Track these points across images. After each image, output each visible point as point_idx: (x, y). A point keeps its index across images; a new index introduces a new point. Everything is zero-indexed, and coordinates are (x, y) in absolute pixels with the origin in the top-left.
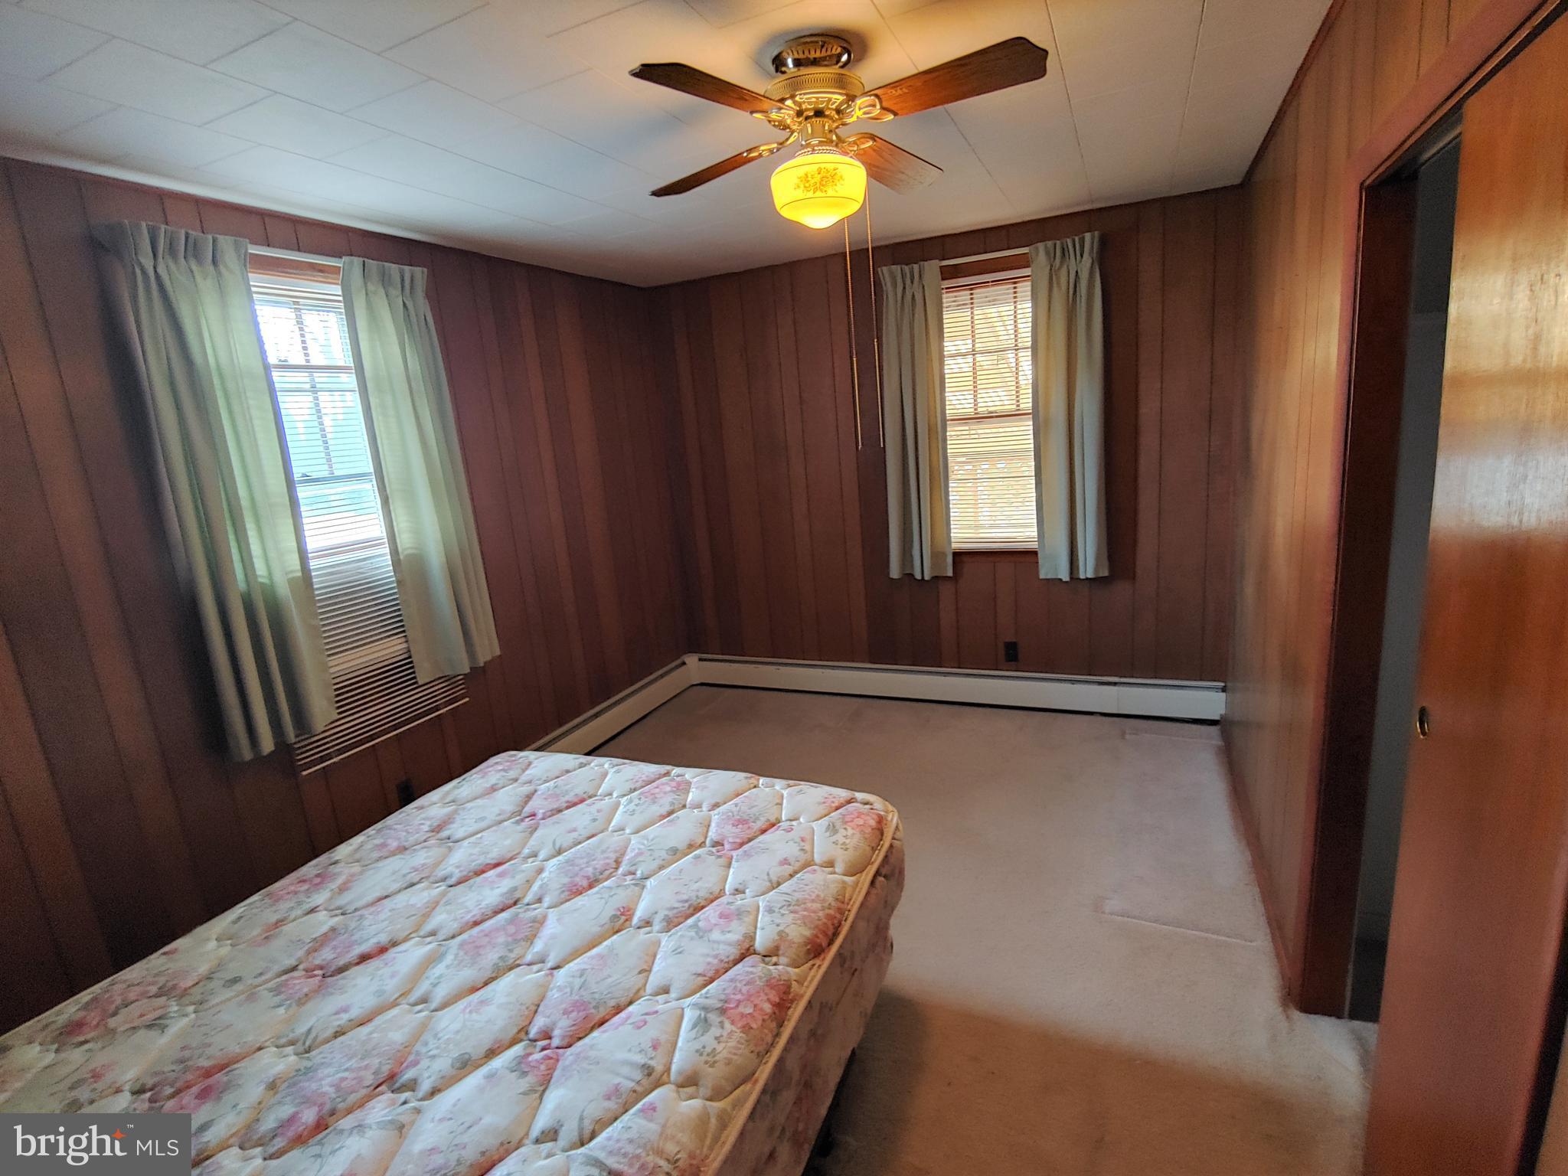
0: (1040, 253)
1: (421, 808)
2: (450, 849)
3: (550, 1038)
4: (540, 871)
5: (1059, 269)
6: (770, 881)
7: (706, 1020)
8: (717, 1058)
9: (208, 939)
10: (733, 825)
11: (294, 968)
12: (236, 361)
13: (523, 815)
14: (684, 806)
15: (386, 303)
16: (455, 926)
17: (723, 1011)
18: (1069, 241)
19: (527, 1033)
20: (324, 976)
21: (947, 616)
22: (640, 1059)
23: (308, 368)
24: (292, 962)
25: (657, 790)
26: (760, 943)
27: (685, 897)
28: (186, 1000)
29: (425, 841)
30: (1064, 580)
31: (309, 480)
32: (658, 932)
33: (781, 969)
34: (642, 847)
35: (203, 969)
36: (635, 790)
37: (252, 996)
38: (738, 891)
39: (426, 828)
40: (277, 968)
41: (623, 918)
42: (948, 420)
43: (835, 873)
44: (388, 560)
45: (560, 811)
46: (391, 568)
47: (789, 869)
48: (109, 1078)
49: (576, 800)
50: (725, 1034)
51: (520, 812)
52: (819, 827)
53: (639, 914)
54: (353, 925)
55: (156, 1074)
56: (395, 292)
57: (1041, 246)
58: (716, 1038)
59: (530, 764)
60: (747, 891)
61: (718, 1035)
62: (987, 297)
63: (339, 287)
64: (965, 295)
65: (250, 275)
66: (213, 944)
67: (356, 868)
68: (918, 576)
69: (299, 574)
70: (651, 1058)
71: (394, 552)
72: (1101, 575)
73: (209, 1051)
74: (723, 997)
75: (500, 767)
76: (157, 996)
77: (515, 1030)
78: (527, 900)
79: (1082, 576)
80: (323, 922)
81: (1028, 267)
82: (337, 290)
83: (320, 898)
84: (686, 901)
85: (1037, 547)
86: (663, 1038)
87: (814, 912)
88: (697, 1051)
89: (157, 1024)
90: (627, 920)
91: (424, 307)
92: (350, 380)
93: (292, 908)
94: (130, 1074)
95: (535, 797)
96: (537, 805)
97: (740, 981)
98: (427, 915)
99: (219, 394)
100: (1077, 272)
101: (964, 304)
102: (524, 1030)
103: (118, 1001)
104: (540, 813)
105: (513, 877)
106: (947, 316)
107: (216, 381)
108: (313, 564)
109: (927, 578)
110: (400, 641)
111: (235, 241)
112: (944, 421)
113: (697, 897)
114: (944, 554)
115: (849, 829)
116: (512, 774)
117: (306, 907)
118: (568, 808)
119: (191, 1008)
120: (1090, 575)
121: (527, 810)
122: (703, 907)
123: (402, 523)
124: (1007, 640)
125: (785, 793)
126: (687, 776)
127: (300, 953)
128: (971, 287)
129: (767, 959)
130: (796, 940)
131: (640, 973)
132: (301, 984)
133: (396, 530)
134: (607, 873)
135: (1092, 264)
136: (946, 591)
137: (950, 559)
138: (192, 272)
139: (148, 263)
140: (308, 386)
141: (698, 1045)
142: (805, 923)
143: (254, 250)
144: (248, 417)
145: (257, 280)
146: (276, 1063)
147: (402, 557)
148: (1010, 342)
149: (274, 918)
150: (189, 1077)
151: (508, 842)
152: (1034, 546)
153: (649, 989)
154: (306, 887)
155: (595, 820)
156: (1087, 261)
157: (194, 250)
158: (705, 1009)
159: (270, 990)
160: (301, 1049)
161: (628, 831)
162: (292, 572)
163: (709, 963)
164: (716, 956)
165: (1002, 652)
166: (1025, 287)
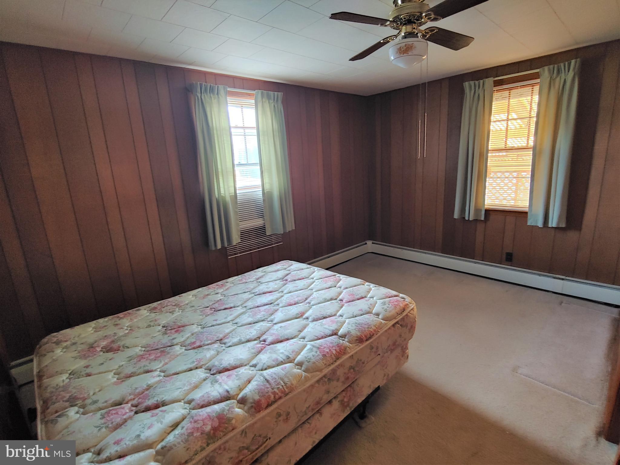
0: (545, 72)
1: (255, 272)
2: (259, 285)
3: (265, 342)
4: (282, 296)
5: (556, 78)
6: (353, 315)
7: (312, 349)
8: (311, 361)
9: (190, 295)
10: (349, 295)
11: (208, 307)
12: (221, 126)
13: (284, 279)
14: (335, 287)
15: (268, 105)
16: (252, 306)
17: (318, 348)
18: (562, 65)
19: (259, 339)
20: (214, 311)
21: (479, 237)
22: (287, 353)
23: (243, 128)
24: (208, 306)
25: (328, 280)
26: (340, 333)
27: (322, 313)
28: (181, 308)
29: (253, 281)
30: (540, 227)
31: (240, 165)
32: (310, 322)
33: (345, 342)
34: (316, 296)
35: (187, 302)
36: (321, 278)
37: (195, 311)
38: (341, 316)
39: (254, 278)
40: (203, 306)
41: (300, 315)
42: (490, 150)
43: (379, 318)
44: (261, 193)
45: (295, 280)
46: (262, 195)
47: (361, 312)
48: (158, 322)
49: (301, 278)
50: (316, 355)
51: (283, 278)
52: (379, 302)
53: (306, 315)
54: (226, 299)
55: (168, 324)
56: (271, 101)
57: (546, 68)
58: (313, 355)
59: (292, 265)
60: (344, 316)
61: (314, 354)
62: (518, 93)
63: (254, 100)
64: (506, 93)
65: (228, 97)
66: (191, 296)
67: (232, 285)
68: (467, 218)
69: (234, 194)
70: (290, 355)
71: (263, 190)
72: (560, 226)
73: (182, 322)
74: (321, 344)
75: (282, 264)
76: (174, 306)
77: (257, 337)
78: (275, 304)
79: (550, 226)
80: (219, 297)
81: (539, 78)
82: (253, 101)
83: (220, 291)
84: (322, 315)
85: (528, 210)
86: (297, 350)
87: (364, 328)
88: (305, 357)
89: (172, 312)
90: (301, 316)
91: (280, 106)
92: (255, 131)
93: (212, 292)
94: (163, 322)
95: (289, 275)
96: (289, 278)
97: (328, 342)
98: (245, 302)
99: (215, 136)
100: (565, 80)
101: (505, 97)
102: (259, 338)
103: (166, 304)
104: (289, 280)
105: (273, 296)
106: (494, 104)
107: (215, 132)
108: (238, 192)
109: (470, 220)
110: (262, 220)
111: (224, 87)
112: (488, 151)
113: (326, 314)
114: (481, 210)
115: (390, 305)
116: (285, 267)
117: (216, 292)
118: (298, 280)
119: (181, 311)
120: (554, 225)
121: (285, 278)
122: (327, 318)
123: (266, 180)
124: (508, 251)
125: (373, 288)
126: (341, 277)
127: (211, 304)
128: (510, 89)
129: (341, 338)
130: (353, 335)
131: (298, 331)
132: (208, 311)
133: (264, 182)
134: (302, 301)
135: (574, 75)
136: (480, 228)
137: (483, 212)
138: (211, 97)
139: (199, 95)
140: (243, 134)
141: (306, 356)
142: (359, 331)
143: (229, 89)
144: (223, 143)
145: (229, 99)
146: (195, 329)
147: (265, 192)
148: (527, 114)
149: (207, 293)
150: (175, 327)
151: (276, 286)
152: (527, 210)
153: (299, 337)
154: (218, 287)
155: (304, 285)
156: (571, 74)
157: (212, 90)
158: (313, 346)
159: (200, 311)
160: (202, 327)
161: (314, 290)
162: (231, 193)
163: (320, 334)
164: (324, 333)
165: (504, 256)
166: (537, 88)
